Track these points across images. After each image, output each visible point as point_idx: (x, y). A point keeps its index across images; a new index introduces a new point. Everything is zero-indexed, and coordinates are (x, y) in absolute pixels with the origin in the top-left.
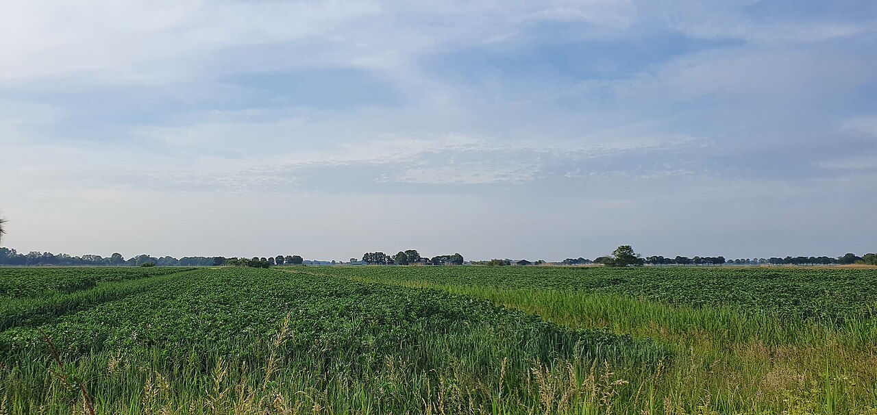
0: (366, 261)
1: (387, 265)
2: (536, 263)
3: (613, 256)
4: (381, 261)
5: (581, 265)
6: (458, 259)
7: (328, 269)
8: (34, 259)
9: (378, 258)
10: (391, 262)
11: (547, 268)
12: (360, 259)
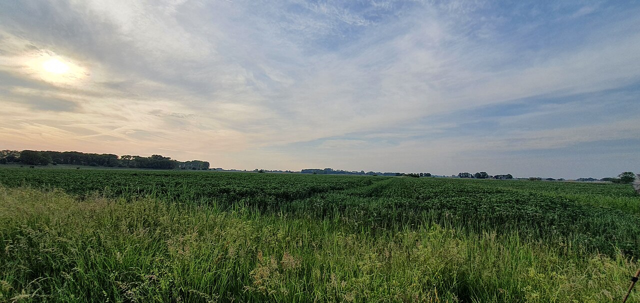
0: (460, 176)
1: (470, 178)
2: (559, 180)
3: (619, 178)
4: (467, 176)
5: (590, 182)
6: (510, 177)
7: (444, 181)
8: (338, 172)
9: (466, 175)
10: (472, 177)
11: (566, 183)
12: (457, 175)
